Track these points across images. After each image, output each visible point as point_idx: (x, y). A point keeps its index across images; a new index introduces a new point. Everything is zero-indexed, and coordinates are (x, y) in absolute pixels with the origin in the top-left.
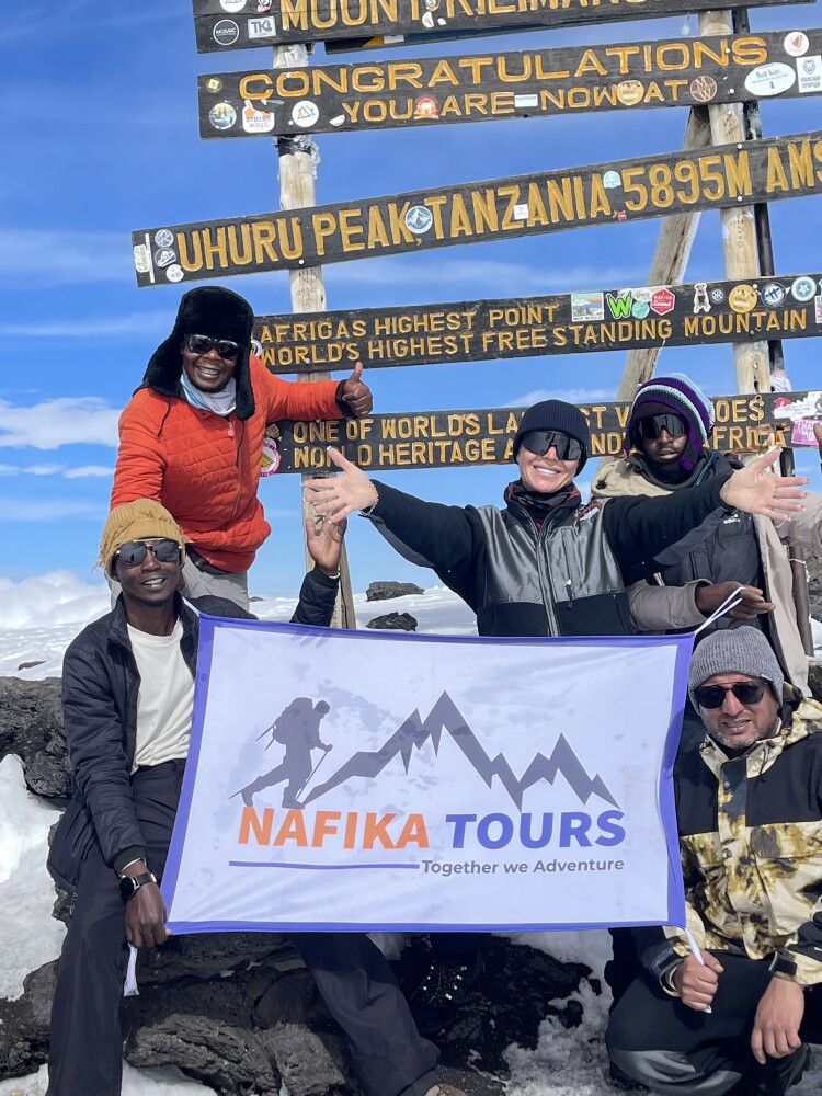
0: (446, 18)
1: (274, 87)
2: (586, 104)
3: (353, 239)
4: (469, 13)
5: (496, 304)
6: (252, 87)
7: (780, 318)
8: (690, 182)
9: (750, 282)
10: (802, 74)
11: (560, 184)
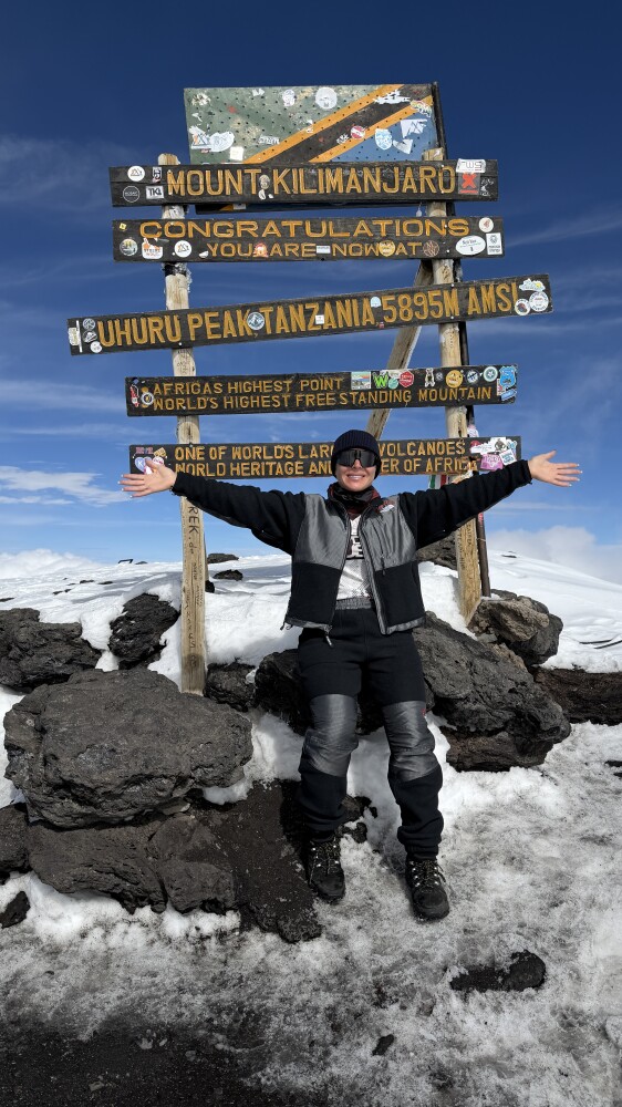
0: (273, 194)
1: (162, 230)
2: (360, 254)
3: (214, 331)
4: (288, 191)
5: (304, 376)
6: (148, 230)
7: (476, 392)
8: (422, 306)
9: (458, 369)
10: (489, 243)
11: (344, 303)
